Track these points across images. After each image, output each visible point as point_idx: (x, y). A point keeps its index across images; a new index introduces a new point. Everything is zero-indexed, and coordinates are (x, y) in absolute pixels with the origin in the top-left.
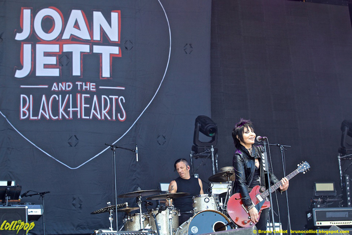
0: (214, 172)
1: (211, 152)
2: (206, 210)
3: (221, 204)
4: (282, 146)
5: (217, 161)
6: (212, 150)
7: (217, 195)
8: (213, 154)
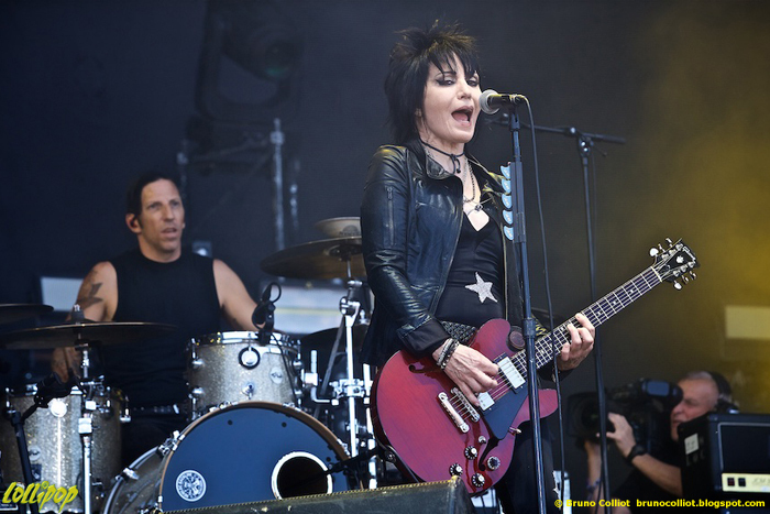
0: (280, 236)
1: (271, 146)
2: (244, 400)
3: (311, 378)
4: (589, 136)
5: (294, 189)
6: (278, 138)
7: (292, 338)
8: (278, 159)
